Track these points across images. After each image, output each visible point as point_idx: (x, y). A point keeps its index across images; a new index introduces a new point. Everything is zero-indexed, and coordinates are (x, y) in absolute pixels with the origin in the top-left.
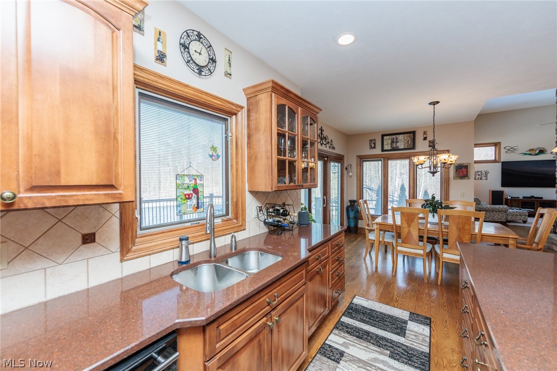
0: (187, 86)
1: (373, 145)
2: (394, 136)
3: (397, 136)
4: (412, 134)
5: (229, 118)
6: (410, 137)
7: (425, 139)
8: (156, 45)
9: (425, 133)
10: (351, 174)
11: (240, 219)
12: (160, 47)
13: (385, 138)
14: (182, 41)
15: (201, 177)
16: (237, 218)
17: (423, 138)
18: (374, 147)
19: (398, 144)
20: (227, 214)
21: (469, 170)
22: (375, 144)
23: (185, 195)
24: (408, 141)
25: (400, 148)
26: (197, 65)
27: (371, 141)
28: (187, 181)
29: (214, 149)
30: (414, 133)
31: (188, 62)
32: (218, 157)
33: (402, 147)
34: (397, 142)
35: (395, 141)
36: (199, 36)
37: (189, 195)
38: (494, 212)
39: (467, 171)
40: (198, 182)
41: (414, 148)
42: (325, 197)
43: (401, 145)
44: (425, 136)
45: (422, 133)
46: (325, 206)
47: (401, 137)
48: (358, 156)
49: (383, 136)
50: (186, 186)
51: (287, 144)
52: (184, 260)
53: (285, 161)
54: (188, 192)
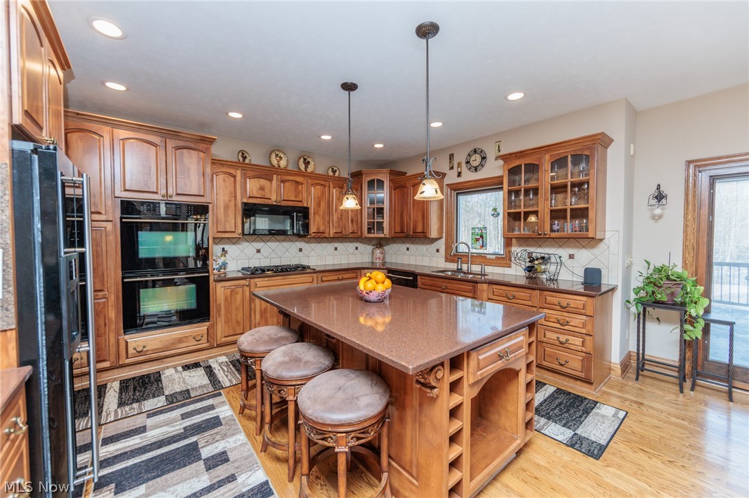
8: (457, 170)
12: (459, 170)
14: (467, 161)
26: (474, 167)
29: (495, 210)
31: (470, 169)
32: (498, 215)
36: (475, 151)
40: (484, 231)
51: (522, 197)
52: (459, 268)
53: (520, 213)
54: (477, 237)
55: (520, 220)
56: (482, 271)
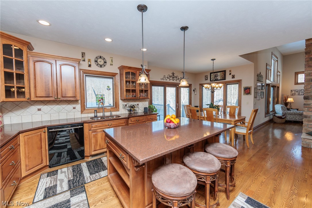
0: (97, 71)
1: (206, 78)
2: (216, 73)
3: (217, 73)
4: (224, 72)
5: (113, 77)
6: (223, 73)
7: (230, 74)
8: (88, 63)
9: (230, 71)
10: (195, 93)
11: (117, 108)
12: (89, 63)
13: (212, 74)
14: (95, 60)
15: (104, 95)
16: (116, 108)
17: (229, 74)
18: (207, 79)
19: (218, 77)
20: (114, 106)
21: (251, 90)
22: (207, 78)
23: (99, 100)
24: (222, 76)
25: (218, 79)
26: (100, 65)
27: (205, 76)
28: (99, 96)
29: (108, 87)
30: (225, 71)
31: (97, 65)
32: (110, 89)
33: (219, 79)
34: (217, 76)
35: (216, 76)
36: (100, 57)
37: (100, 100)
38: (296, 115)
39: (250, 91)
40: (103, 96)
41: (225, 79)
42: (177, 104)
43: (219, 78)
44: (230, 73)
45: (229, 71)
46: (177, 108)
47: (219, 74)
48: (200, 84)
49: (211, 73)
50: (99, 97)
51: (131, 84)
52: (96, 115)
53: (130, 90)
54: (100, 99)
55: (130, 92)
56: (103, 116)
